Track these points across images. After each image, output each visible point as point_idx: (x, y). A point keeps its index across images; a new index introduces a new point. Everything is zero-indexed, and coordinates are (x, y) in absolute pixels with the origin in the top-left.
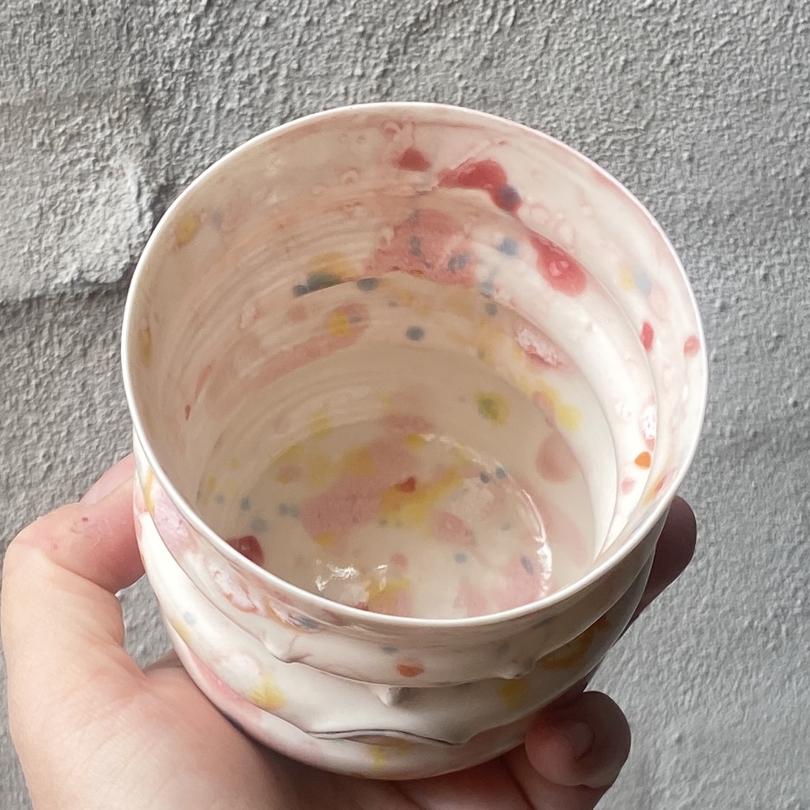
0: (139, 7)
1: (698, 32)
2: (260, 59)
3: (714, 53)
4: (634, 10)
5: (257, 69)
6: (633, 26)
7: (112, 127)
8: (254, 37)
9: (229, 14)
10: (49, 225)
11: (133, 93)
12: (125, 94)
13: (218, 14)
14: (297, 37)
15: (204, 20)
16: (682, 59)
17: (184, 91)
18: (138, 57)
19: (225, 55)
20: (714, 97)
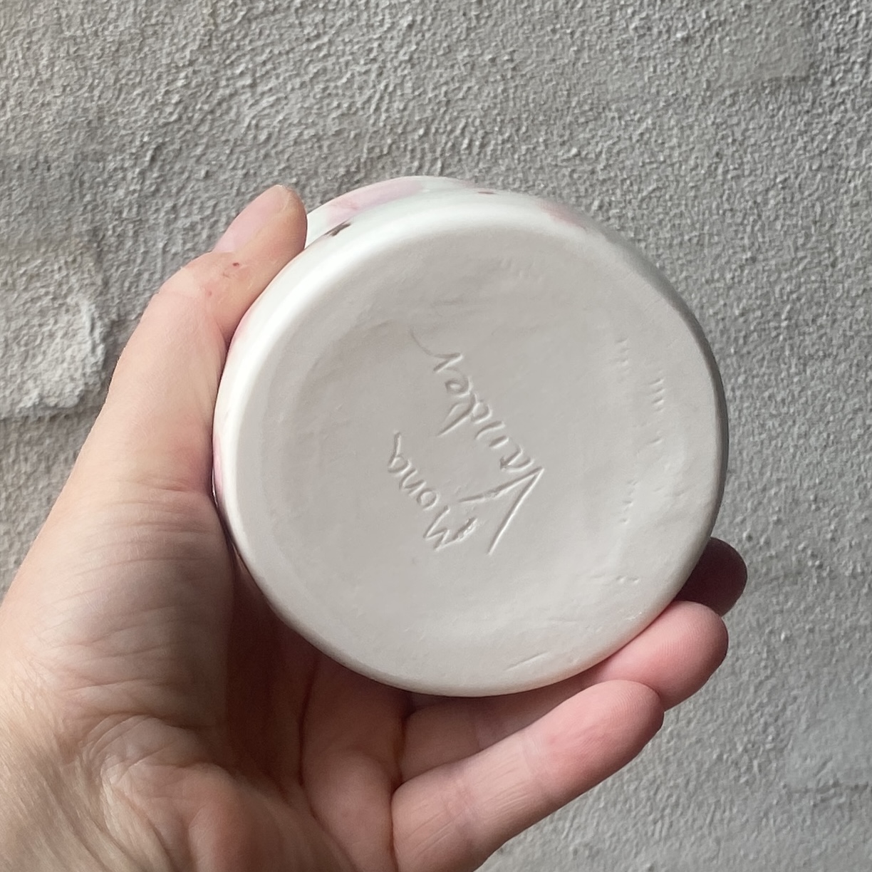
0: (90, 163)
1: (625, 179)
2: (201, 208)
3: (643, 200)
4: (559, 159)
5: (199, 217)
6: (559, 175)
7: (68, 269)
8: (196, 188)
9: (171, 168)
10: (13, 356)
11: (86, 239)
12: (78, 240)
13: (162, 168)
14: (235, 188)
15: (148, 174)
16: (610, 204)
17: (133, 237)
18: (89, 207)
19: (169, 204)
20: (645, 240)
